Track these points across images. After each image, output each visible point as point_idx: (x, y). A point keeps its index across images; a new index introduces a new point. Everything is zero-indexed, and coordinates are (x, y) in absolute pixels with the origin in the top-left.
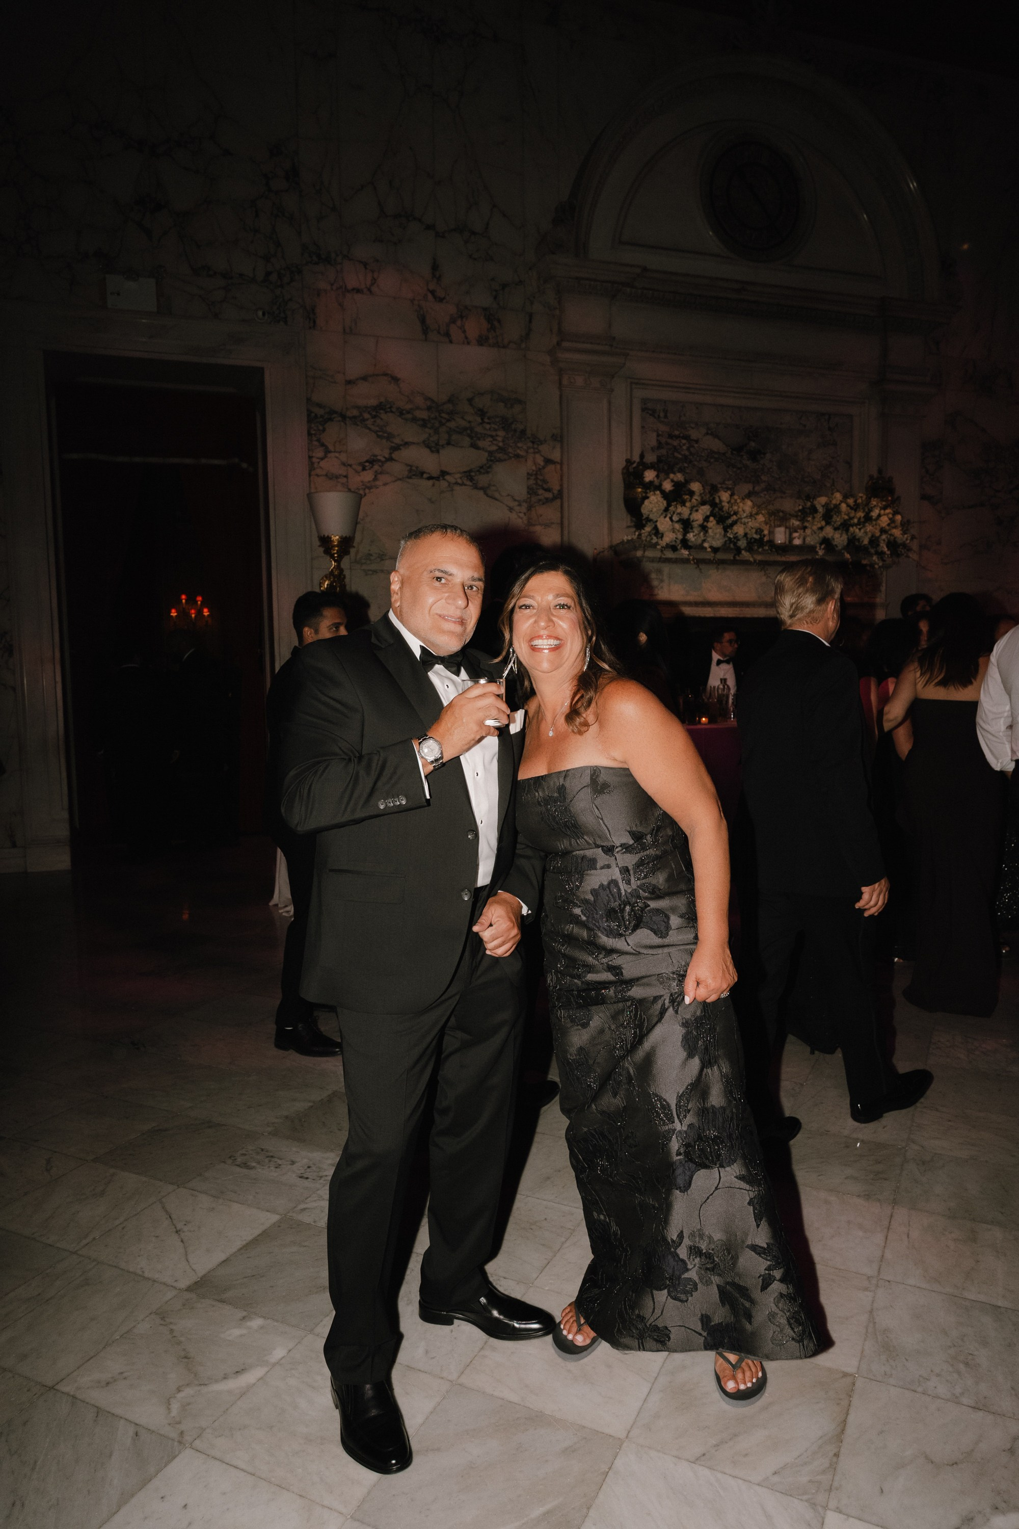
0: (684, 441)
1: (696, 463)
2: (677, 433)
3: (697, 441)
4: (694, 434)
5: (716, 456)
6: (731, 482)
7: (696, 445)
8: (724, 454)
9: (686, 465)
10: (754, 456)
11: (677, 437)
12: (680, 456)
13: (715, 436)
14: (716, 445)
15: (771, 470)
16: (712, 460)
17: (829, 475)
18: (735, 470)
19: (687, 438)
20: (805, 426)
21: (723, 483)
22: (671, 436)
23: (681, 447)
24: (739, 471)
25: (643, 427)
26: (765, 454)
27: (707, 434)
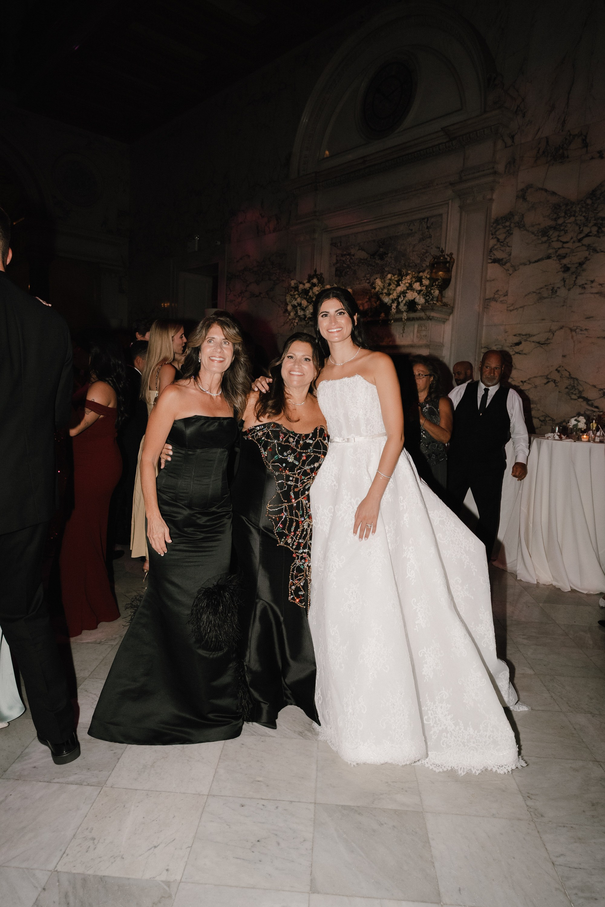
0: (348, 257)
1: (353, 268)
2: (345, 253)
3: (354, 255)
4: (353, 251)
5: (363, 261)
6: (369, 275)
7: (353, 258)
8: (366, 259)
9: (348, 270)
10: (382, 257)
11: (345, 255)
12: (346, 266)
13: (363, 249)
14: (362, 255)
15: (391, 263)
16: (360, 264)
17: (425, 259)
18: (371, 267)
19: (349, 254)
20: (412, 230)
21: (365, 276)
22: (343, 255)
23: (346, 260)
24: (373, 268)
25: (330, 254)
26: (388, 254)
27: (359, 249)
